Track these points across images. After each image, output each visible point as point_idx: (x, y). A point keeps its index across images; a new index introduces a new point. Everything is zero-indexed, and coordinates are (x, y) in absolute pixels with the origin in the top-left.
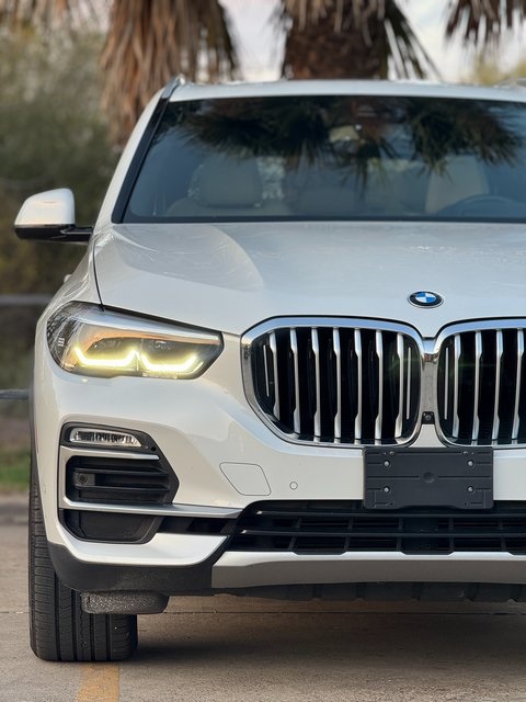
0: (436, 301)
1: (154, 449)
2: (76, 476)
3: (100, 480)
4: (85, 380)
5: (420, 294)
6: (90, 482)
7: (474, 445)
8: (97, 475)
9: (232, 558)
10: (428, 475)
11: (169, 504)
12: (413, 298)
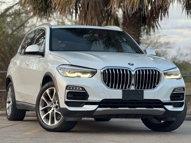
0: (133, 65)
1: (85, 90)
2: (69, 95)
3: (74, 95)
4: (68, 78)
5: (130, 63)
6: (72, 96)
7: (139, 89)
8: (73, 95)
9: (99, 109)
10: (133, 94)
11: (87, 100)
12: (129, 64)
